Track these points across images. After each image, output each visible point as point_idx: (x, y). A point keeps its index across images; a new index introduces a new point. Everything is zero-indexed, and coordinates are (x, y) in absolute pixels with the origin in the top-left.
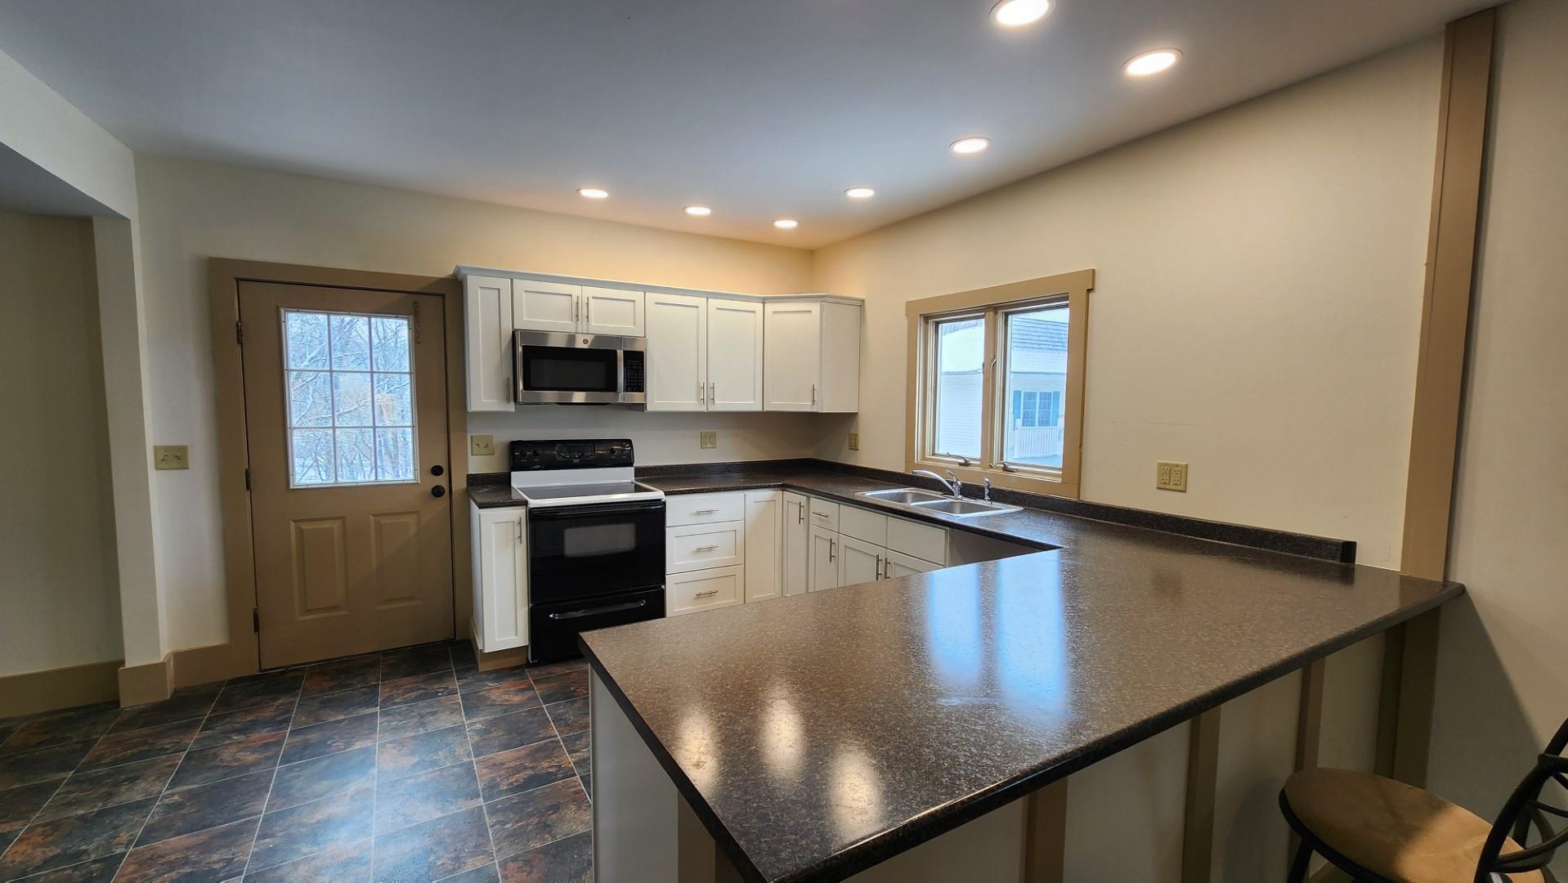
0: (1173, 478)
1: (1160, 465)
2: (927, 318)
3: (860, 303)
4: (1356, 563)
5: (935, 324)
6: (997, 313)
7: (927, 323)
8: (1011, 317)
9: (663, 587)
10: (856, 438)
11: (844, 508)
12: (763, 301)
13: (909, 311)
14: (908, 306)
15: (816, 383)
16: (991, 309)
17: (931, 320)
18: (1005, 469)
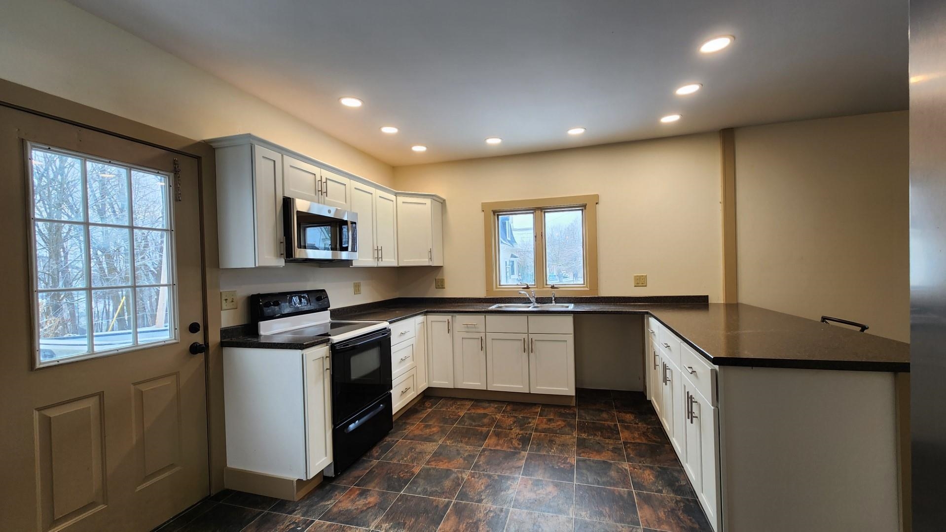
0: (641, 281)
1: (635, 277)
2: (494, 212)
3: (442, 201)
4: (709, 302)
5: (498, 215)
6: (541, 211)
7: (494, 214)
8: (546, 214)
9: (391, 391)
10: (442, 281)
11: (490, 318)
12: (396, 194)
13: (485, 207)
14: (484, 205)
15: (431, 247)
16: (539, 209)
17: (496, 213)
18: (553, 287)
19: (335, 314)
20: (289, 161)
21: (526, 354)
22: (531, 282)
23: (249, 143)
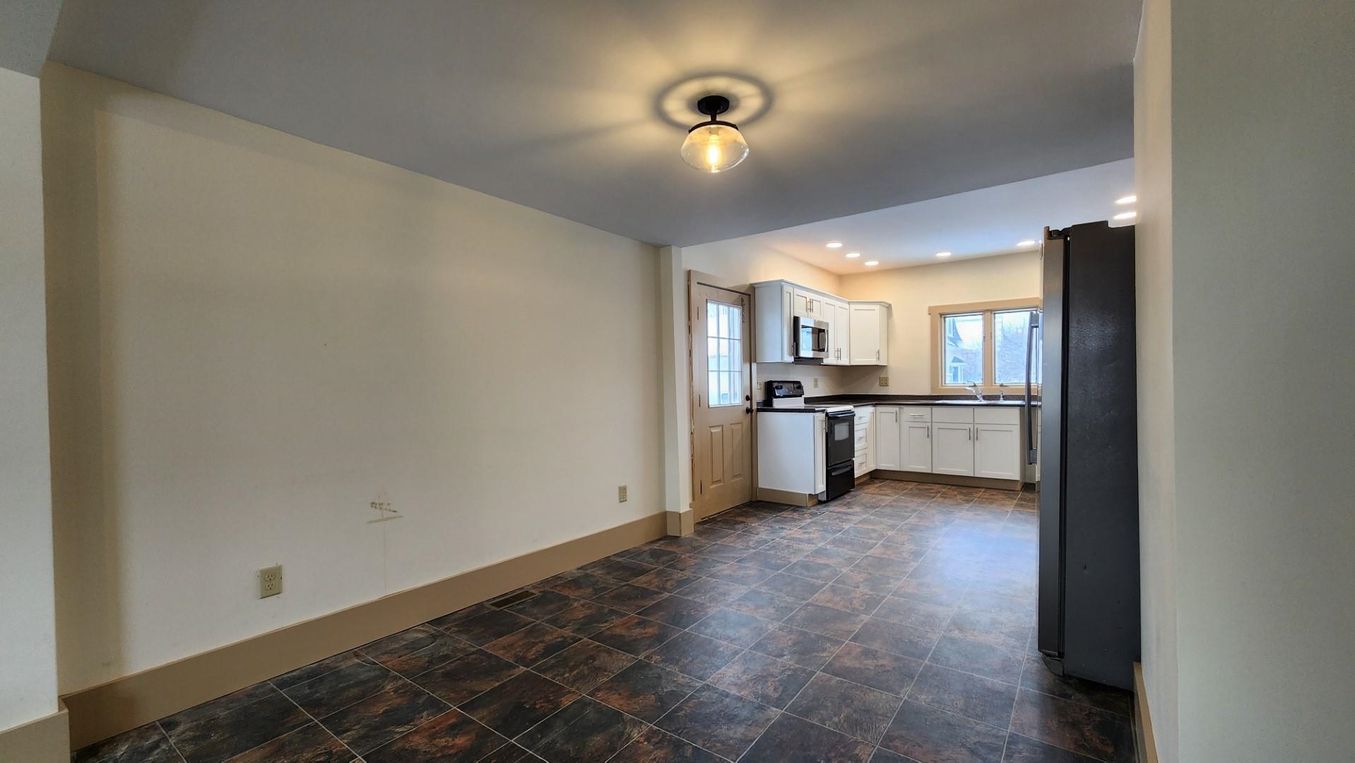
3: (889, 307)
5: (945, 318)
6: (991, 313)
7: (941, 317)
8: (997, 315)
9: (854, 459)
10: (886, 379)
11: (935, 409)
12: (849, 303)
13: (931, 311)
14: (930, 308)
15: (879, 348)
16: (989, 311)
17: (943, 316)
18: (1002, 385)
19: (807, 401)
20: (798, 291)
21: (972, 441)
22: (979, 382)
23: (779, 286)
